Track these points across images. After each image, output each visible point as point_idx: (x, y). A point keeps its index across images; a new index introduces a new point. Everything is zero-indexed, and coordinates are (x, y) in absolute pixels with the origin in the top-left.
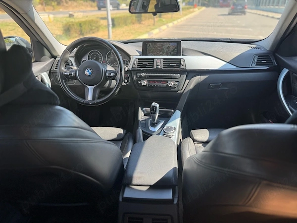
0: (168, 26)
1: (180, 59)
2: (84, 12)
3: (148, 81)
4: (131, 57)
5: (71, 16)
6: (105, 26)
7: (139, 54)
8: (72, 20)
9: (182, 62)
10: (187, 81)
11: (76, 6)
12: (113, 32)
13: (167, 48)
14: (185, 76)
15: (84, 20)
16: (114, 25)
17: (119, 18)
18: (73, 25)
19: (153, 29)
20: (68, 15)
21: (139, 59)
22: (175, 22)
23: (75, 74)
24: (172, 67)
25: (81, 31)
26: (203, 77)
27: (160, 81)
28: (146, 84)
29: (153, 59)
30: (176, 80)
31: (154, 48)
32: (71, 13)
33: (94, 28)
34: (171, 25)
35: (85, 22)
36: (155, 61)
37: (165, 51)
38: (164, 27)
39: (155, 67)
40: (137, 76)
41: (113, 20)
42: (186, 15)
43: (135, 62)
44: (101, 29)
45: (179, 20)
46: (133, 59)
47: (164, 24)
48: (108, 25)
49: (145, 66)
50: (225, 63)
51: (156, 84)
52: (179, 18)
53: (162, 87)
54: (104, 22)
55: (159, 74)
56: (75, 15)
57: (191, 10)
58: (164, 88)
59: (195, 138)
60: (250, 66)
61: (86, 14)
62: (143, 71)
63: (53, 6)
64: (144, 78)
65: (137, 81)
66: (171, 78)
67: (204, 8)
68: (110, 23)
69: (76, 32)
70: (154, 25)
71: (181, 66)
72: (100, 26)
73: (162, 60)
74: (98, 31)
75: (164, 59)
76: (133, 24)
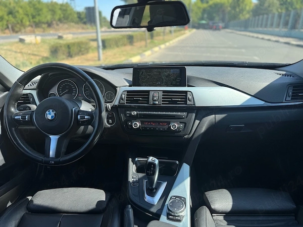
0: (160, 48)
1: (186, 92)
2: (73, 34)
3: (142, 122)
4: (118, 89)
5: (60, 37)
6: (95, 48)
7: (128, 85)
8: (61, 42)
9: (189, 96)
10: (197, 122)
11: (67, 29)
12: (103, 54)
13: (167, 77)
14: (194, 115)
15: (73, 41)
16: (104, 47)
17: (110, 40)
18: (61, 47)
19: (145, 51)
20: (56, 37)
21: (128, 92)
22: (167, 44)
23: (31, 117)
24: (175, 102)
25: (69, 53)
26: (219, 117)
27: (159, 122)
28: (138, 126)
29: (148, 92)
30: (182, 120)
31: (148, 77)
32: (60, 34)
33: (83, 49)
34: (163, 46)
35: (74, 44)
36: (151, 94)
37: (164, 81)
38: (156, 49)
39: (151, 102)
40: (125, 115)
41: (103, 42)
42: (177, 37)
43: (123, 96)
44: (90, 51)
45: (171, 42)
46: (120, 91)
47: (156, 46)
48: (98, 47)
49: (137, 101)
50: (249, 97)
51: (153, 126)
52: (171, 40)
53: (161, 131)
54: (94, 44)
55: (156, 113)
56: (65, 36)
57: (183, 32)
58: (164, 131)
59: (212, 207)
60: (284, 101)
61: (76, 36)
62: (134, 109)
63: (44, 28)
64: (136, 118)
65: (126, 121)
66: (173, 117)
67: (194, 30)
68: (101, 44)
69: (63, 54)
70: (146, 46)
71: (188, 102)
72: (89, 48)
73: (161, 94)
74: (88, 52)
75: (164, 92)
76: (125, 45)
